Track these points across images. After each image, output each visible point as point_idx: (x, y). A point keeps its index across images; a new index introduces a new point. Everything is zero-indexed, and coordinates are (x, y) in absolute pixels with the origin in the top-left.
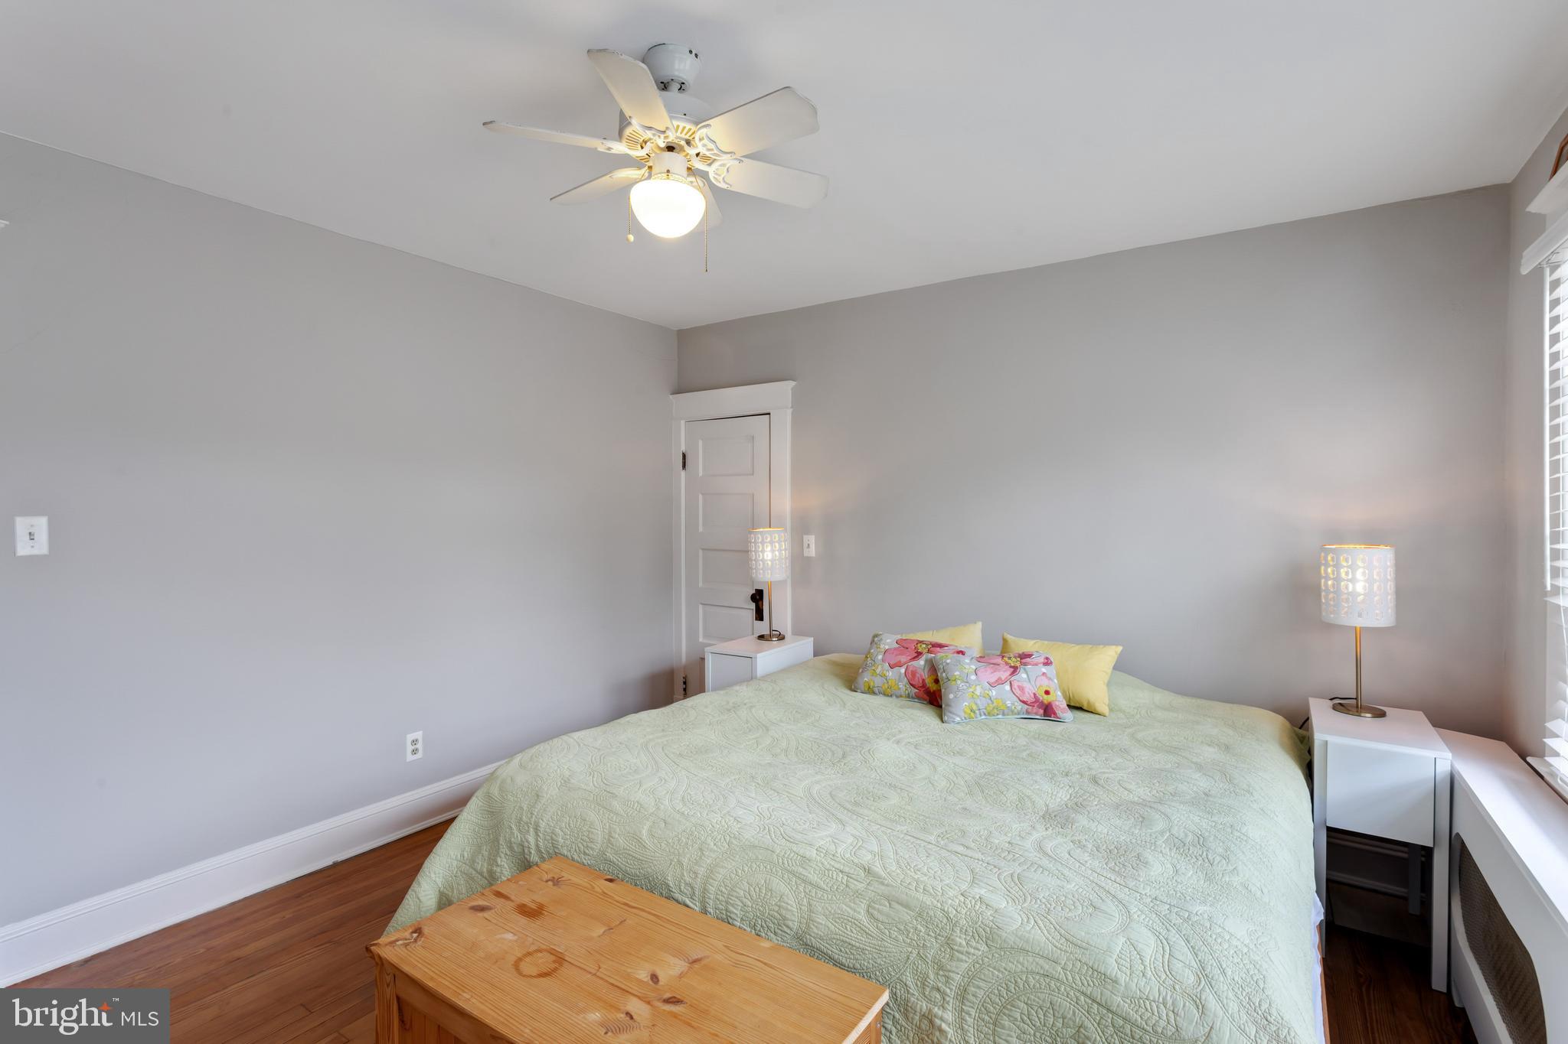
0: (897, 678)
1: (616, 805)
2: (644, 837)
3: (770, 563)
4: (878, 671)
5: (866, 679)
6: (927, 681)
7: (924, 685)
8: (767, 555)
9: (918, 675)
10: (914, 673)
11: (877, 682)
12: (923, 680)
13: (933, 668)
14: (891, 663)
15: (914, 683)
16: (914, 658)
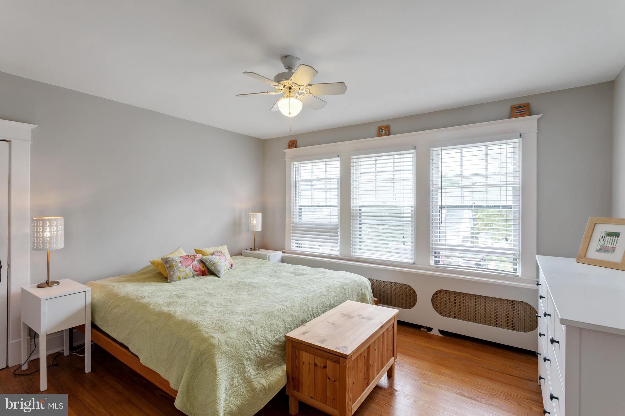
0: (189, 270)
1: (276, 313)
2: (294, 313)
3: (48, 239)
4: (182, 270)
5: (177, 275)
6: (201, 268)
7: (200, 270)
8: (47, 235)
9: (197, 267)
10: (196, 267)
11: (182, 275)
12: (200, 268)
13: (202, 262)
14: (186, 265)
15: (196, 270)
16: (193, 261)
